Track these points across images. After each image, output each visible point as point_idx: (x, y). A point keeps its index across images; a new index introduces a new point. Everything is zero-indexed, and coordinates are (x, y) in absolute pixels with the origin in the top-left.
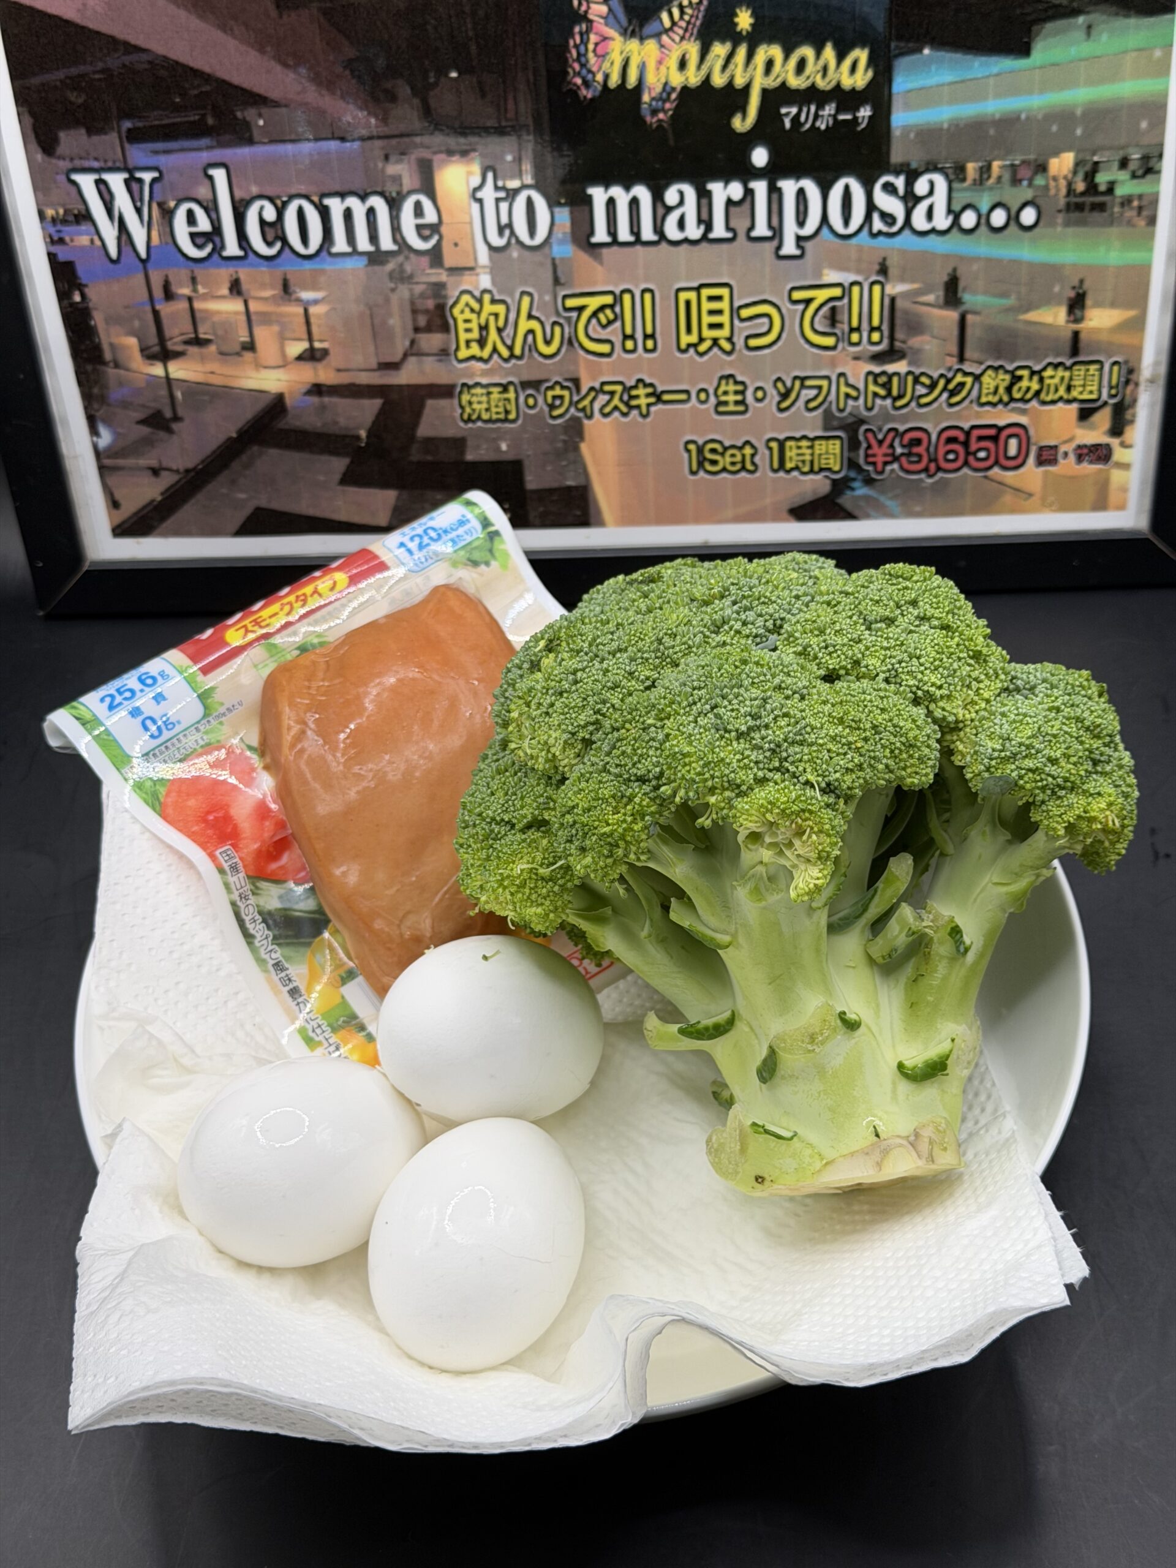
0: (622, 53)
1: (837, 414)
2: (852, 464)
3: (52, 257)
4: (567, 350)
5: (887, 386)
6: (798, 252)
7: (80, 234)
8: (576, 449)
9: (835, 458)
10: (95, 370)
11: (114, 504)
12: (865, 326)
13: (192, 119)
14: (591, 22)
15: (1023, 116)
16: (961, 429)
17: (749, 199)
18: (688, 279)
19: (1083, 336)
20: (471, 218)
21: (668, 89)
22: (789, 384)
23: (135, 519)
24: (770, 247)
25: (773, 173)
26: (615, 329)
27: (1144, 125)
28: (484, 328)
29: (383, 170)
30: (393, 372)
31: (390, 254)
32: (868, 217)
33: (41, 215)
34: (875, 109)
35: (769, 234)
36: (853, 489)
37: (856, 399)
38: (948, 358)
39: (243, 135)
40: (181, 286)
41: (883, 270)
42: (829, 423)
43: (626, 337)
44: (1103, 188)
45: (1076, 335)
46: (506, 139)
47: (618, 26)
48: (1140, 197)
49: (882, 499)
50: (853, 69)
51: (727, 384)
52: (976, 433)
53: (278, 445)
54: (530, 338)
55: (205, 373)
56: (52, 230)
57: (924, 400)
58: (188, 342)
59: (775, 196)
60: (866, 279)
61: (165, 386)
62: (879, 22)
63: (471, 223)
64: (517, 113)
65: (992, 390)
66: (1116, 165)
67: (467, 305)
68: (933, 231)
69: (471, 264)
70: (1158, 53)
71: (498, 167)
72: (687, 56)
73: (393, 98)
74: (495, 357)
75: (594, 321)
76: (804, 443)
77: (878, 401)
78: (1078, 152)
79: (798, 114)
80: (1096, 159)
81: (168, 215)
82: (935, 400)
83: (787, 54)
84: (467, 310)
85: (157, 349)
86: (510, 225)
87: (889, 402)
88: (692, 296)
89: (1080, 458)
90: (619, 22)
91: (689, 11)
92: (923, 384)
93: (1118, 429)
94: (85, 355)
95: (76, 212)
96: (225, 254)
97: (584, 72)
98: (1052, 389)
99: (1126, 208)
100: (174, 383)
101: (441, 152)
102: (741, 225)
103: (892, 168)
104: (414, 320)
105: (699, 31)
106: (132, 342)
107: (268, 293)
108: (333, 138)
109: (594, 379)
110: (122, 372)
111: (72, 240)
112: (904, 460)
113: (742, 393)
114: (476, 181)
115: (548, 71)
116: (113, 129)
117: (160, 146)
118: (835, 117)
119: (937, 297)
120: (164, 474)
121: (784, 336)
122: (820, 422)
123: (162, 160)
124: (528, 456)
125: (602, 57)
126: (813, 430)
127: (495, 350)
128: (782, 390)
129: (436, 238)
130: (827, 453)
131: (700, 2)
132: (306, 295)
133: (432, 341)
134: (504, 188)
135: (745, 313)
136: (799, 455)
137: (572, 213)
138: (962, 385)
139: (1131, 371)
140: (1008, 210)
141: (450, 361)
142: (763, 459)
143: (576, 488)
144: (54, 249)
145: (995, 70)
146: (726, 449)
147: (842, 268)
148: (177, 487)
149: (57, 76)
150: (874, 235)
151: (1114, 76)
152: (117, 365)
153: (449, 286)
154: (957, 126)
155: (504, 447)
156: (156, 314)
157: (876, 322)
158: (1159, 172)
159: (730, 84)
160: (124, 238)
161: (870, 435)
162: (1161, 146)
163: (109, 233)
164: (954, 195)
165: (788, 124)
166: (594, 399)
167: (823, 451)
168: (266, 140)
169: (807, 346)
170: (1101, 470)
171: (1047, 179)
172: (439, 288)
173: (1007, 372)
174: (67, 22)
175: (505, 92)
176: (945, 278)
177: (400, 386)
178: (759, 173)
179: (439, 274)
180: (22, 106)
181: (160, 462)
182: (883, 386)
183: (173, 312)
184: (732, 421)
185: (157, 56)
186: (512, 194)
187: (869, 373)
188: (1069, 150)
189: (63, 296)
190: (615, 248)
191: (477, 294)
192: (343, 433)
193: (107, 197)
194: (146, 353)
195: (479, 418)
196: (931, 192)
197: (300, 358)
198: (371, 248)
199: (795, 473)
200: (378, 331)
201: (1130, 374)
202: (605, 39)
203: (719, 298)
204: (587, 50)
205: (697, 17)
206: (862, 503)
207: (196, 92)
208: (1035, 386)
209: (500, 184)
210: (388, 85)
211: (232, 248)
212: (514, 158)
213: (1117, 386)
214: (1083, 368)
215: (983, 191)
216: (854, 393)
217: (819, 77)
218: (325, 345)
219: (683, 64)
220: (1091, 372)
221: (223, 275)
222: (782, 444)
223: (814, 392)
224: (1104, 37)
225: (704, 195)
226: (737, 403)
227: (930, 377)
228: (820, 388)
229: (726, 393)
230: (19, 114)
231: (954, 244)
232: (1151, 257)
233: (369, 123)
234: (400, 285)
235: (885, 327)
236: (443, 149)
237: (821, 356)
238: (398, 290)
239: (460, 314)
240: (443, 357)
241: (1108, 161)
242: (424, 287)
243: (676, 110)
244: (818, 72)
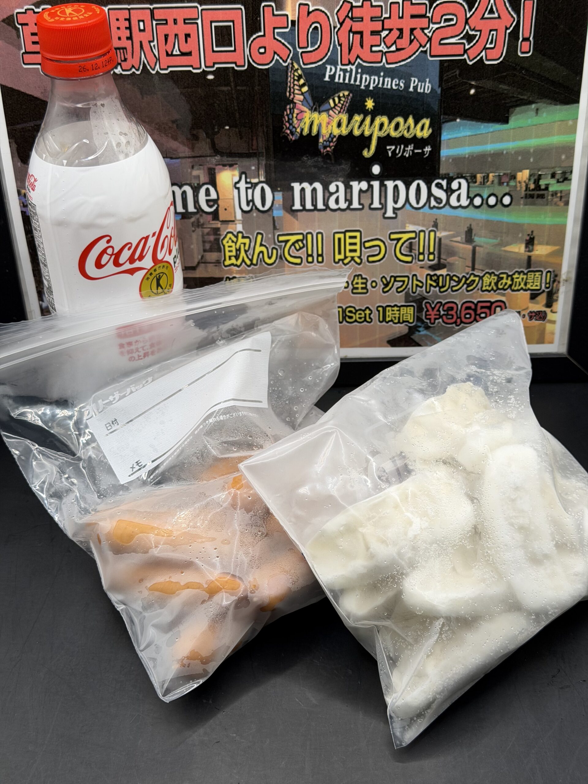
0: (310, 118)
1: (412, 294)
2: (419, 319)
3: (23, 213)
4: (279, 261)
5: (437, 281)
6: (394, 216)
9: (411, 316)
12: (426, 252)
14: (295, 103)
15: (505, 152)
16: (473, 303)
17: (370, 189)
18: (339, 228)
19: (533, 258)
20: (234, 196)
21: (332, 136)
22: (388, 279)
24: (380, 213)
25: (382, 178)
26: (304, 251)
27: (563, 157)
28: (238, 250)
29: (191, 173)
30: (193, 271)
31: (193, 213)
32: (429, 199)
33: (19, 192)
34: (431, 147)
35: (380, 206)
36: (419, 331)
37: (421, 287)
38: (467, 268)
41: (436, 225)
42: (407, 297)
43: (308, 255)
44: (543, 187)
45: (529, 257)
46: (252, 159)
47: (308, 106)
48: (561, 192)
49: (433, 336)
50: (422, 128)
51: (358, 279)
52: (480, 305)
54: (261, 255)
56: (24, 200)
57: (454, 289)
59: (383, 188)
60: (427, 229)
62: (435, 106)
63: (233, 199)
64: (257, 146)
65: (488, 284)
66: (550, 176)
67: (230, 239)
68: (460, 206)
69: (233, 219)
70: (570, 123)
71: (247, 172)
72: (342, 121)
73: (196, 138)
74: (243, 264)
75: (293, 247)
76: (396, 308)
77: (432, 288)
78: (531, 170)
79: (395, 150)
80: (540, 173)
82: (461, 288)
83: (390, 120)
84: (230, 241)
86: (253, 201)
87: (437, 289)
88: (342, 236)
89: (531, 318)
90: (309, 104)
91: (343, 99)
92: (454, 281)
93: (549, 305)
97: (291, 127)
98: (518, 284)
99: (554, 197)
101: (219, 165)
102: (366, 202)
103: (440, 176)
104: (204, 246)
105: (348, 109)
108: (166, 157)
112: (444, 317)
113: (366, 283)
114: (236, 179)
115: (273, 127)
118: (413, 151)
119: (462, 238)
121: (386, 256)
122: (403, 299)
125: (300, 120)
126: (399, 303)
127: (243, 261)
128: (385, 282)
129: (216, 206)
130: (407, 313)
131: (349, 95)
133: (212, 256)
134: (250, 183)
135: (367, 245)
136: (392, 314)
137: (283, 195)
138: (474, 281)
139: (556, 276)
140: (497, 197)
141: (221, 266)
142: (375, 316)
144: (25, 209)
145: (491, 130)
146: (357, 311)
147: (414, 224)
149: (30, 125)
150: (431, 208)
151: (549, 134)
153: (221, 229)
154: (472, 156)
158: (570, 180)
159: (362, 135)
161: (428, 305)
162: (572, 167)
164: (470, 189)
165: (390, 154)
167: (405, 312)
169: (398, 261)
170: (541, 323)
171: (516, 182)
172: (216, 231)
173: (495, 275)
174: (36, 98)
175: (252, 136)
176: (466, 229)
177: (195, 279)
178: (375, 178)
179: (218, 223)
180: (12, 138)
182: (435, 281)
184: (360, 297)
186: (254, 185)
187: (428, 275)
188: (527, 169)
189: (28, 232)
190: (304, 212)
191: (235, 233)
196: (459, 188)
198: (184, 211)
199: (391, 323)
200: (185, 251)
201: (555, 277)
202: (302, 112)
203: (355, 237)
204: (293, 117)
205: (347, 102)
206: (424, 338)
208: (509, 282)
209: (248, 180)
210: (195, 132)
212: (256, 167)
213: (549, 283)
214: (533, 274)
215: (485, 187)
216: (420, 284)
217: (405, 132)
219: (339, 125)
220: (537, 276)
222: (384, 309)
223: (401, 283)
224: (545, 115)
225: (348, 188)
226: (362, 288)
227: (458, 277)
228: (404, 281)
229: (357, 283)
230: (10, 143)
231: (470, 213)
232: (566, 221)
233: (184, 150)
234: (197, 229)
235: (436, 253)
236: (220, 163)
237: (404, 266)
238: (196, 231)
239: (226, 243)
240: (217, 264)
241: (546, 174)
242: (209, 229)
243: (336, 146)
244: (405, 129)
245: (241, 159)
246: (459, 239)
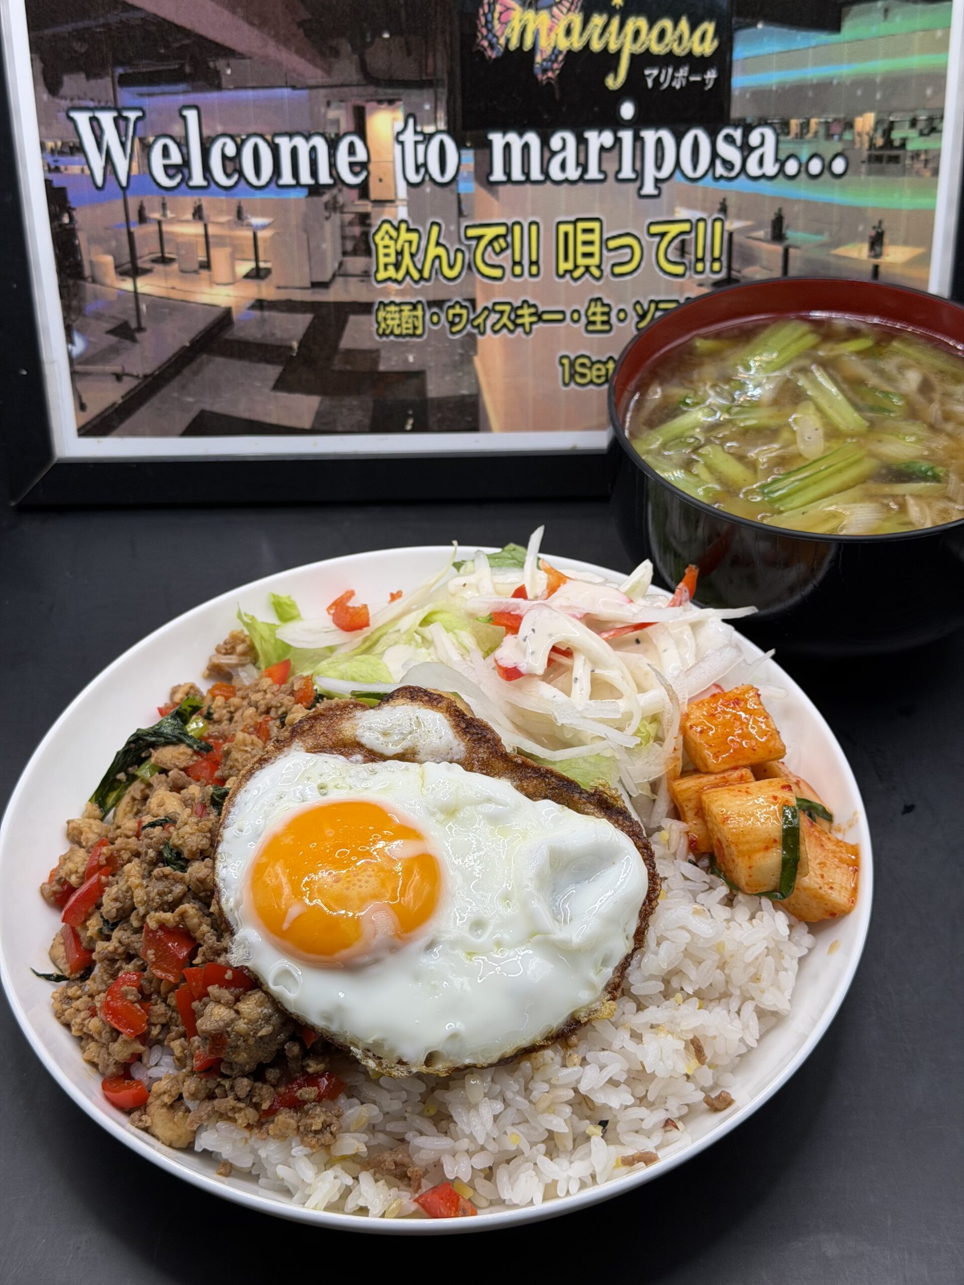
0: (521, 21)
3: (48, 183)
4: (467, 274)
7: (74, 163)
8: (470, 361)
10: (75, 284)
11: (82, 406)
12: (708, 258)
13: (172, 67)
15: (835, 82)
17: (617, 146)
18: (567, 214)
19: (882, 270)
20: (394, 157)
21: (556, 52)
22: (646, 306)
23: (99, 419)
24: (633, 187)
25: (637, 124)
26: (506, 257)
27: (929, 92)
28: (399, 253)
29: (325, 115)
30: (323, 291)
31: (328, 187)
32: (712, 164)
33: (43, 146)
34: (719, 72)
35: (633, 176)
39: (214, 82)
40: (153, 211)
41: (724, 209)
43: (515, 263)
44: (897, 143)
45: (876, 268)
46: (425, 91)
48: (926, 152)
50: (703, 38)
51: (596, 306)
53: (223, 354)
55: (167, 288)
56: (50, 159)
58: (154, 261)
59: (638, 144)
60: (710, 216)
61: (132, 299)
63: (393, 162)
64: (435, 69)
66: (907, 124)
67: (387, 232)
68: (763, 176)
69: (392, 197)
70: (939, 33)
71: (418, 115)
72: (572, 26)
73: (336, 53)
74: (408, 279)
75: (490, 249)
78: (879, 112)
79: (658, 76)
80: (892, 119)
81: (147, 148)
83: (651, 24)
84: (387, 237)
85: (129, 266)
86: (425, 165)
88: (569, 228)
94: (68, 271)
95: (71, 145)
96: (192, 183)
97: (490, 36)
99: (915, 161)
100: (140, 296)
101: (372, 100)
102: (611, 168)
103: (732, 123)
104: (343, 245)
106: (109, 259)
107: (224, 219)
108: (286, 86)
109: (488, 299)
110: (98, 287)
111: (66, 169)
113: (608, 314)
114: (399, 125)
115: (462, 34)
116: (107, 74)
117: (145, 89)
118: (687, 78)
119: (766, 233)
120: (126, 379)
121: (643, 264)
123: (146, 102)
124: (430, 367)
125: (505, 24)
127: (408, 273)
128: (640, 312)
129: (364, 174)
132: (256, 221)
133: (356, 264)
134: (422, 133)
135: (612, 244)
137: (475, 155)
140: (823, 160)
141: (370, 281)
143: (470, 396)
144: (51, 176)
145: (813, 43)
146: (593, 363)
147: (690, 206)
148: (137, 390)
149: (66, 29)
150: (717, 179)
151: (905, 52)
152: (94, 281)
153: (373, 216)
154: (783, 88)
155: (411, 359)
156: (130, 235)
157: (717, 254)
158: (940, 131)
159: (605, 49)
160: (109, 168)
162: (942, 110)
163: (97, 163)
164: (781, 146)
165: (650, 83)
166: (487, 317)
168: (232, 87)
169: (661, 274)
171: (853, 134)
172: (364, 219)
175: (426, 51)
176: (772, 217)
177: (327, 304)
178: (626, 125)
180: (35, 51)
181: (123, 368)
183: (145, 233)
184: (599, 339)
185: (148, 14)
186: (428, 138)
188: (871, 110)
189: (54, 217)
190: (509, 187)
191: (395, 223)
192: (278, 344)
193: (98, 132)
194: (119, 270)
195: (392, 333)
196: (762, 144)
197: (247, 276)
198: (311, 182)
200: (313, 254)
202: (508, 9)
203: (591, 231)
204: (493, 17)
207: (177, 45)
209: (419, 129)
210: (334, 43)
211: (198, 179)
212: (431, 108)
215: (803, 143)
217: (675, 44)
218: (268, 265)
219: (568, 32)
221: (188, 202)
224: (898, 19)
225: (582, 142)
226: (603, 323)
229: (594, 314)
230: (32, 60)
231: (781, 188)
232: (935, 204)
233: (315, 74)
234: (333, 214)
235: (724, 259)
236: (374, 98)
237: (672, 282)
238: (332, 219)
239: (381, 240)
240: (365, 278)
241: (901, 121)
242: (352, 216)
243: (562, 70)
244: (675, 40)
245: (408, 91)
246: (761, 234)
